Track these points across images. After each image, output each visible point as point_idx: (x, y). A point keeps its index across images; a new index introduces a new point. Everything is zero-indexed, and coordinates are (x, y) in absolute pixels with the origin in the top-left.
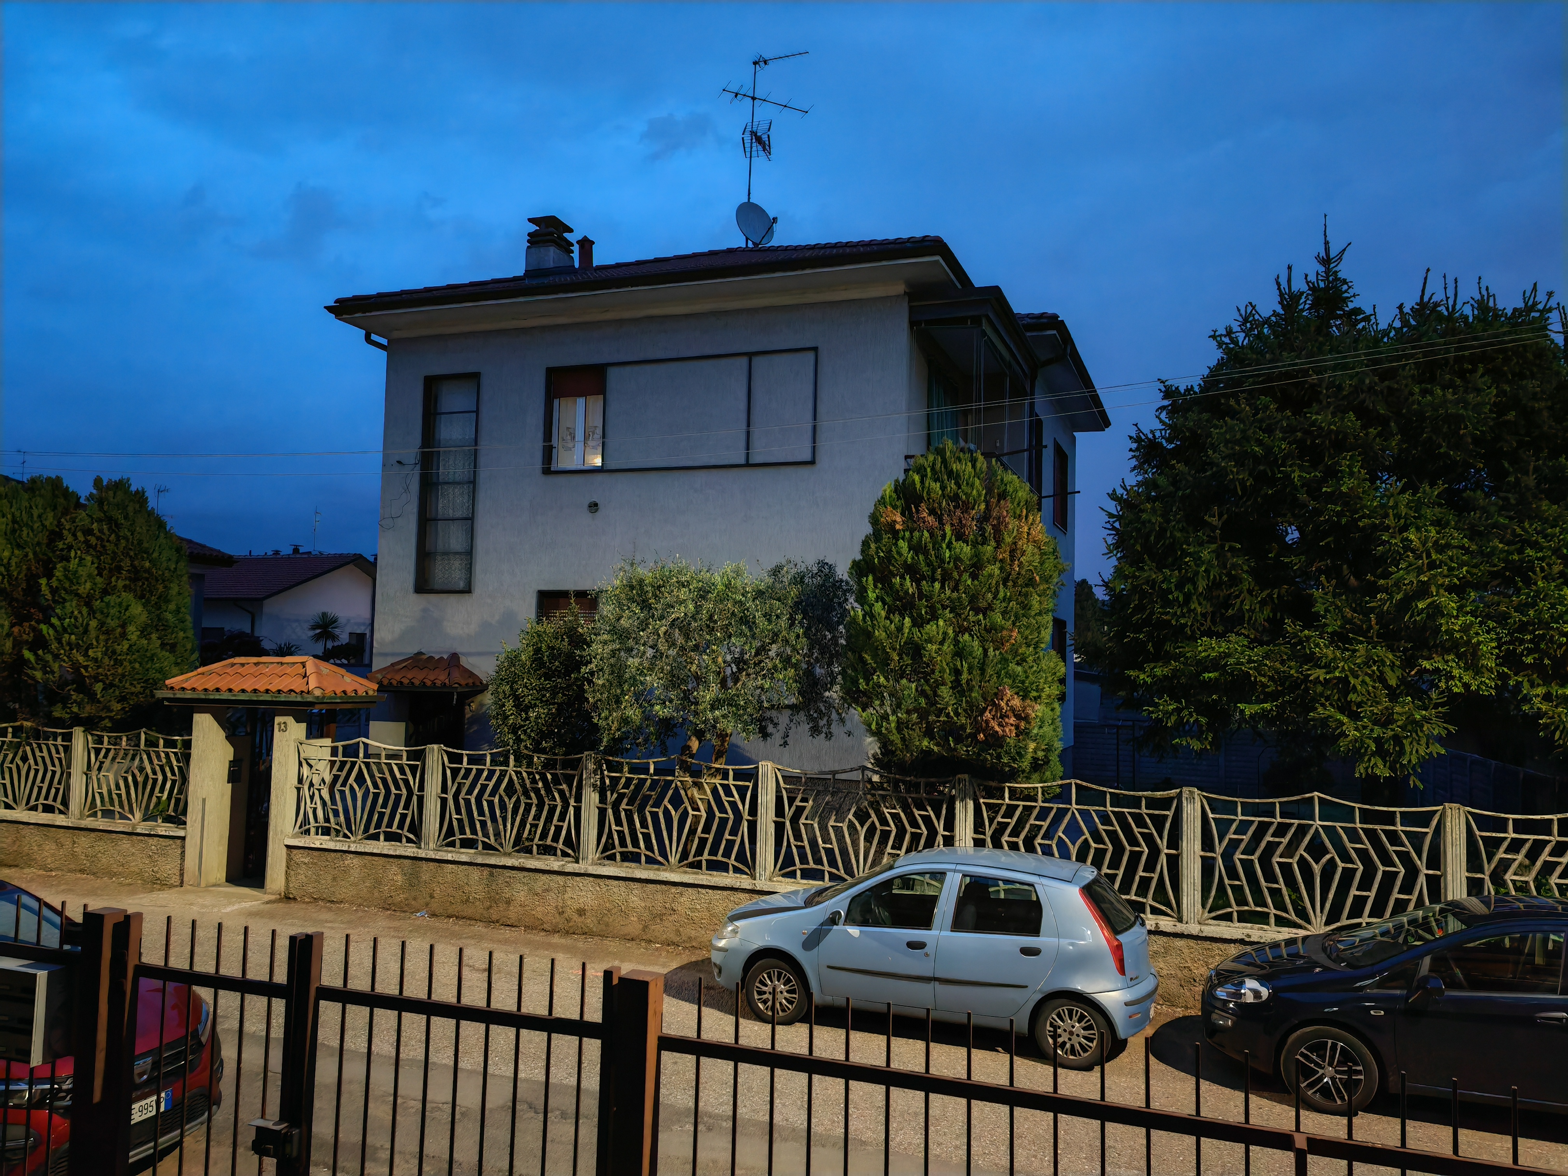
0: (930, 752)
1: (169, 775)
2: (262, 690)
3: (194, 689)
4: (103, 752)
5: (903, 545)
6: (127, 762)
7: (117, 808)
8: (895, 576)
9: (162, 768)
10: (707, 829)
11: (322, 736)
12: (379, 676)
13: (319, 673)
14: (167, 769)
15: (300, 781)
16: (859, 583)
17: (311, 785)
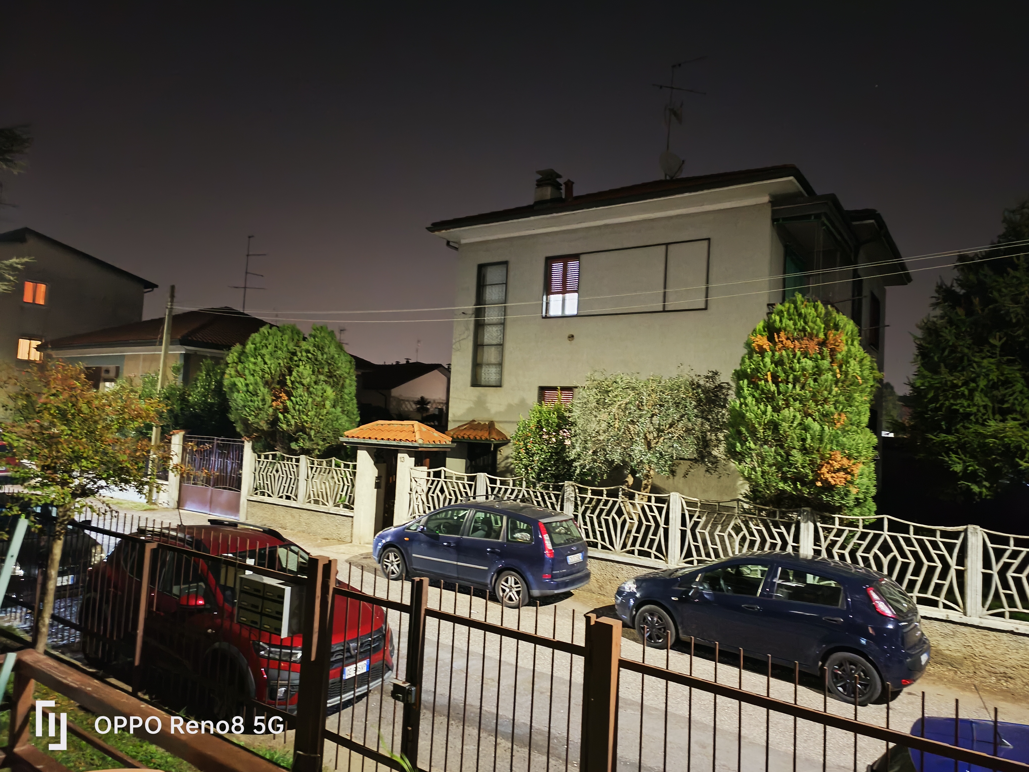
0: (783, 491)
1: (346, 482)
2: (392, 439)
3: (358, 437)
4: (314, 469)
5: (768, 360)
6: (326, 475)
7: (321, 499)
8: (760, 380)
9: (342, 478)
10: (638, 531)
11: (422, 465)
12: (452, 433)
13: (420, 430)
14: (345, 479)
15: (411, 490)
16: (738, 384)
17: (417, 492)
